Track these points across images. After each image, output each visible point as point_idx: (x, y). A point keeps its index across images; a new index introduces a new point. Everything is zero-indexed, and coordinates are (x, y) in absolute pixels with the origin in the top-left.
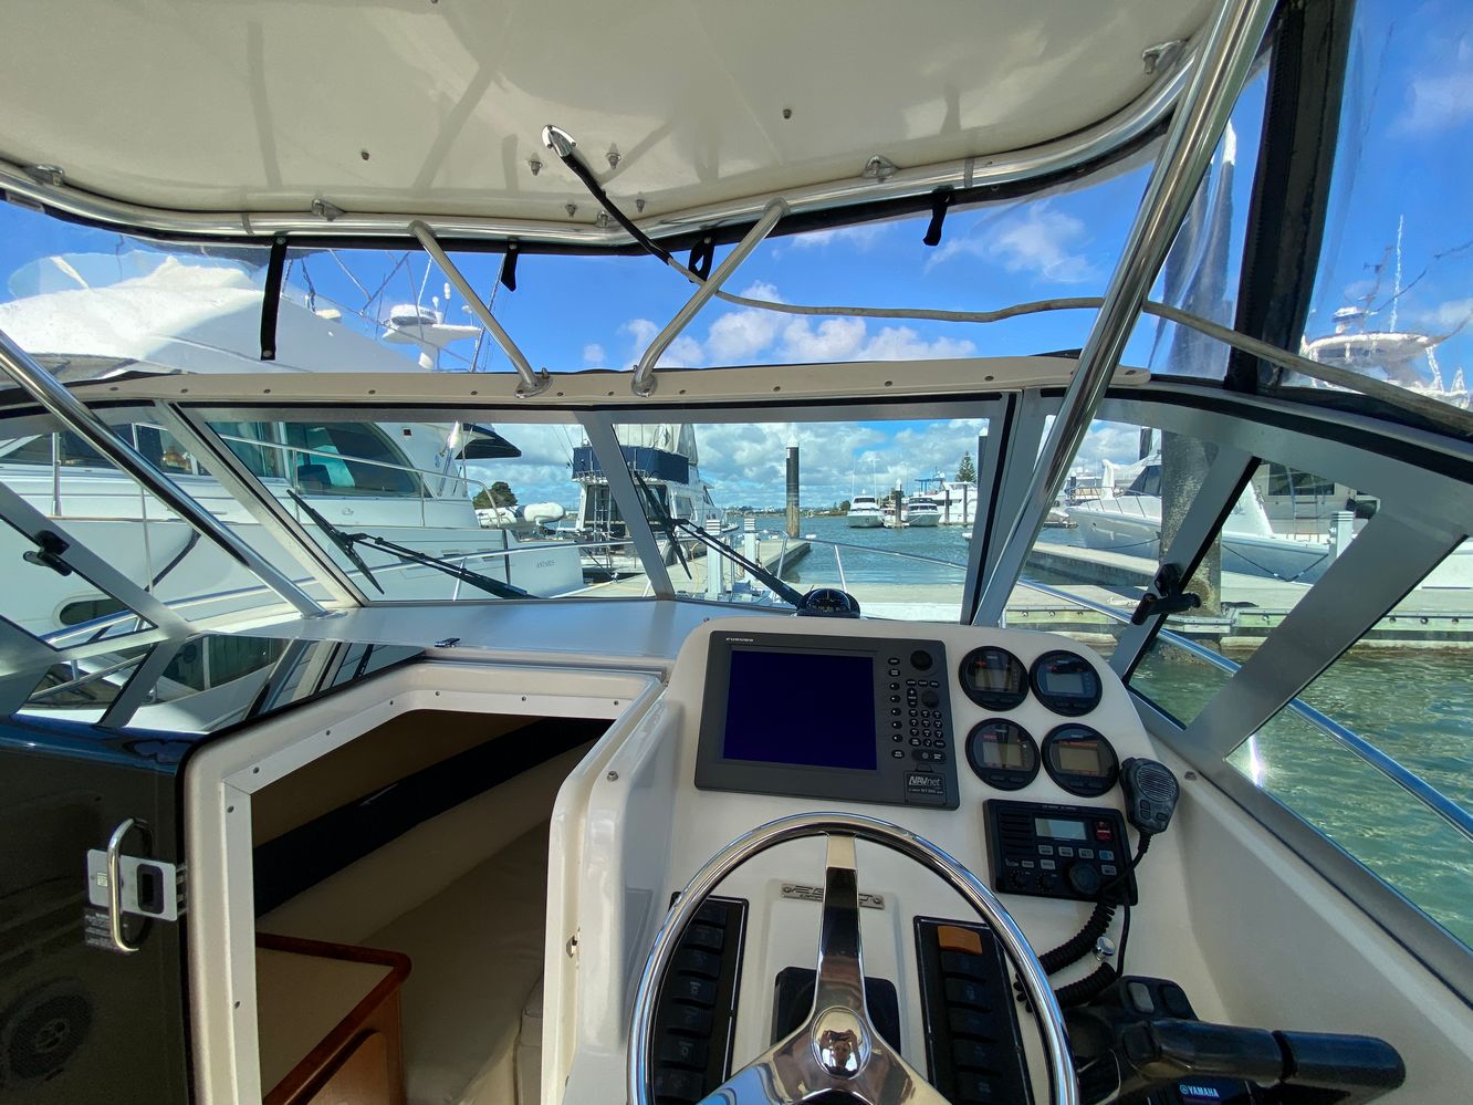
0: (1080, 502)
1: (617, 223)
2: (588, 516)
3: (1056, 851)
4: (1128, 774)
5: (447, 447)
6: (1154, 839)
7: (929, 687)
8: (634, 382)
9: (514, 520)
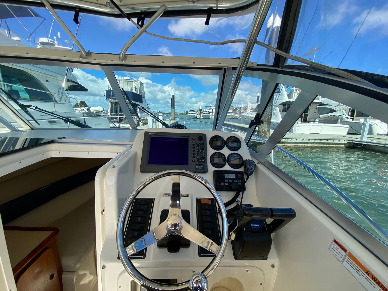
0: (242, 113)
1: (113, 6)
2: (112, 111)
3: (229, 181)
4: (245, 163)
5: (62, 87)
6: (250, 177)
7: (202, 145)
8: (119, 57)
9: (87, 111)
